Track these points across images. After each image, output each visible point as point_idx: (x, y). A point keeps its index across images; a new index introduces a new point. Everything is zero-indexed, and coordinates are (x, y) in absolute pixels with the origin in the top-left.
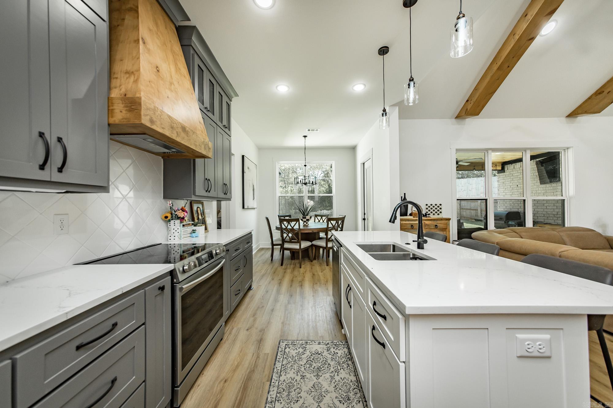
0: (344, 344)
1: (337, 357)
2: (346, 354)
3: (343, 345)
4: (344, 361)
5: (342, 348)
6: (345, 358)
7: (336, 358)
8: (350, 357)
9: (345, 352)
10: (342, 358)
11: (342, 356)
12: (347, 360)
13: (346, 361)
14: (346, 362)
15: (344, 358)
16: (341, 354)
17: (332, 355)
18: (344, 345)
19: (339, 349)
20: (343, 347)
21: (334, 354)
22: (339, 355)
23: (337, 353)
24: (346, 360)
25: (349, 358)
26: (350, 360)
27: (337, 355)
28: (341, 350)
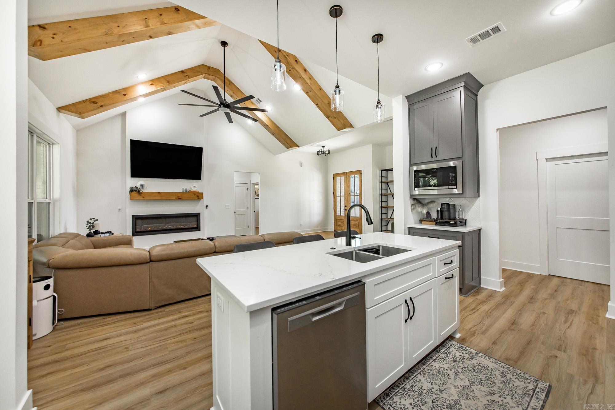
0: (389, 406)
1: (416, 400)
2: (401, 395)
3: (393, 406)
4: (412, 392)
5: (398, 403)
6: (407, 393)
7: (418, 401)
8: (401, 390)
9: (400, 399)
10: (411, 396)
11: (408, 397)
12: (408, 390)
13: (410, 390)
14: (411, 389)
15: (409, 394)
16: (407, 400)
17: (420, 407)
18: (391, 405)
19: (402, 406)
20: (394, 404)
21: (415, 406)
22: (411, 401)
23: (411, 404)
24: (409, 391)
25: (403, 391)
26: (405, 389)
27: (414, 402)
28: (401, 403)
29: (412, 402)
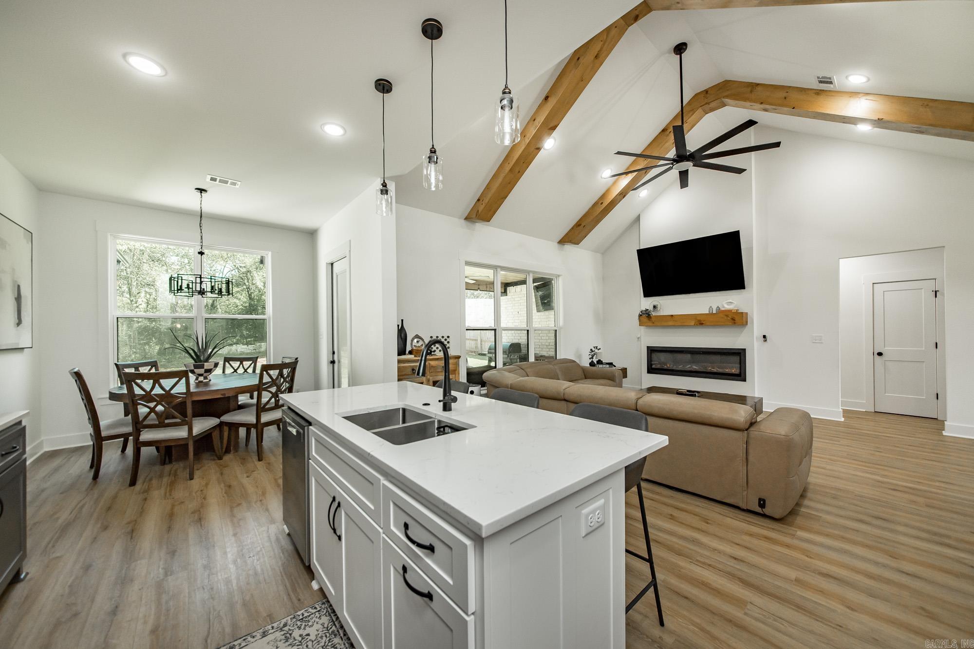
0: (319, 609)
1: (310, 644)
2: (327, 628)
3: (317, 613)
4: (325, 643)
5: (317, 620)
6: (326, 636)
7: (307, 646)
8: (335, 629)
9: (323, 625)
10: (319, 639)
11: (320, 636)
12: (330, 639)
13: (329, 642)
14: (330, 644)
15: (324, 638)
16: (316, 633)
17: (298, 645)
18: (319, 611)
19: (310, 624)
20: (318, 616)
21: (303, 639)
22: (313, 637)
23: (308, 635)
24: (328, 639)
25: (333, 632)
26: (335, 635)
27: (308, 640)
28: (315, 623)
29: (310, 638)
